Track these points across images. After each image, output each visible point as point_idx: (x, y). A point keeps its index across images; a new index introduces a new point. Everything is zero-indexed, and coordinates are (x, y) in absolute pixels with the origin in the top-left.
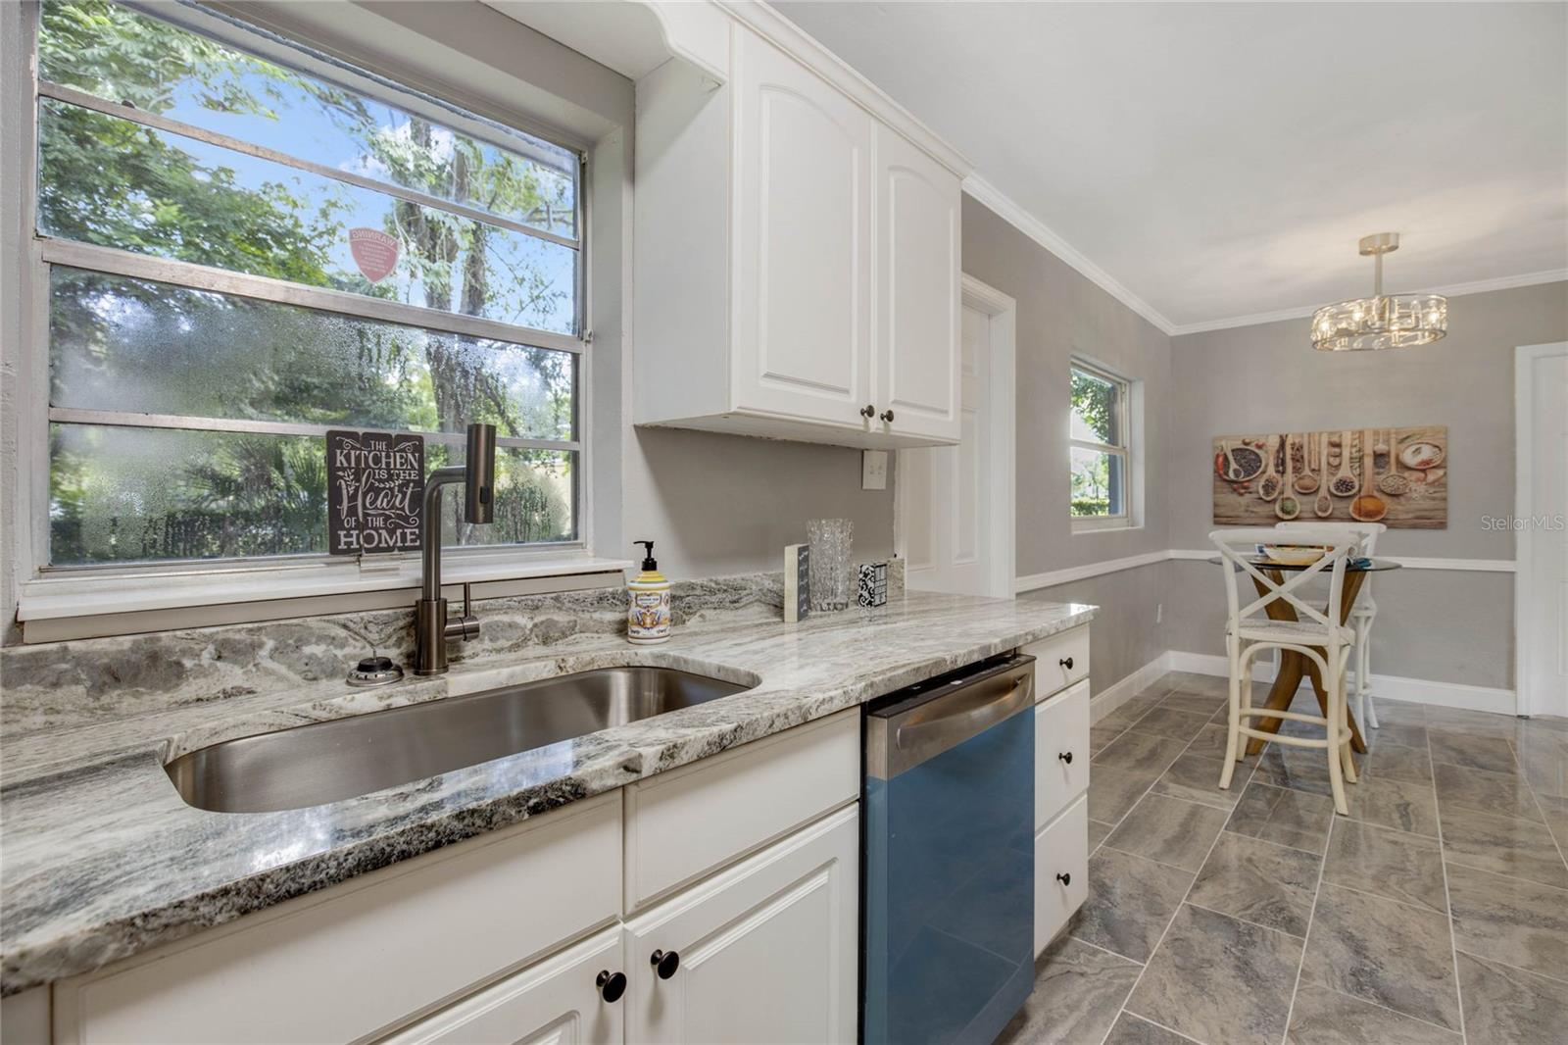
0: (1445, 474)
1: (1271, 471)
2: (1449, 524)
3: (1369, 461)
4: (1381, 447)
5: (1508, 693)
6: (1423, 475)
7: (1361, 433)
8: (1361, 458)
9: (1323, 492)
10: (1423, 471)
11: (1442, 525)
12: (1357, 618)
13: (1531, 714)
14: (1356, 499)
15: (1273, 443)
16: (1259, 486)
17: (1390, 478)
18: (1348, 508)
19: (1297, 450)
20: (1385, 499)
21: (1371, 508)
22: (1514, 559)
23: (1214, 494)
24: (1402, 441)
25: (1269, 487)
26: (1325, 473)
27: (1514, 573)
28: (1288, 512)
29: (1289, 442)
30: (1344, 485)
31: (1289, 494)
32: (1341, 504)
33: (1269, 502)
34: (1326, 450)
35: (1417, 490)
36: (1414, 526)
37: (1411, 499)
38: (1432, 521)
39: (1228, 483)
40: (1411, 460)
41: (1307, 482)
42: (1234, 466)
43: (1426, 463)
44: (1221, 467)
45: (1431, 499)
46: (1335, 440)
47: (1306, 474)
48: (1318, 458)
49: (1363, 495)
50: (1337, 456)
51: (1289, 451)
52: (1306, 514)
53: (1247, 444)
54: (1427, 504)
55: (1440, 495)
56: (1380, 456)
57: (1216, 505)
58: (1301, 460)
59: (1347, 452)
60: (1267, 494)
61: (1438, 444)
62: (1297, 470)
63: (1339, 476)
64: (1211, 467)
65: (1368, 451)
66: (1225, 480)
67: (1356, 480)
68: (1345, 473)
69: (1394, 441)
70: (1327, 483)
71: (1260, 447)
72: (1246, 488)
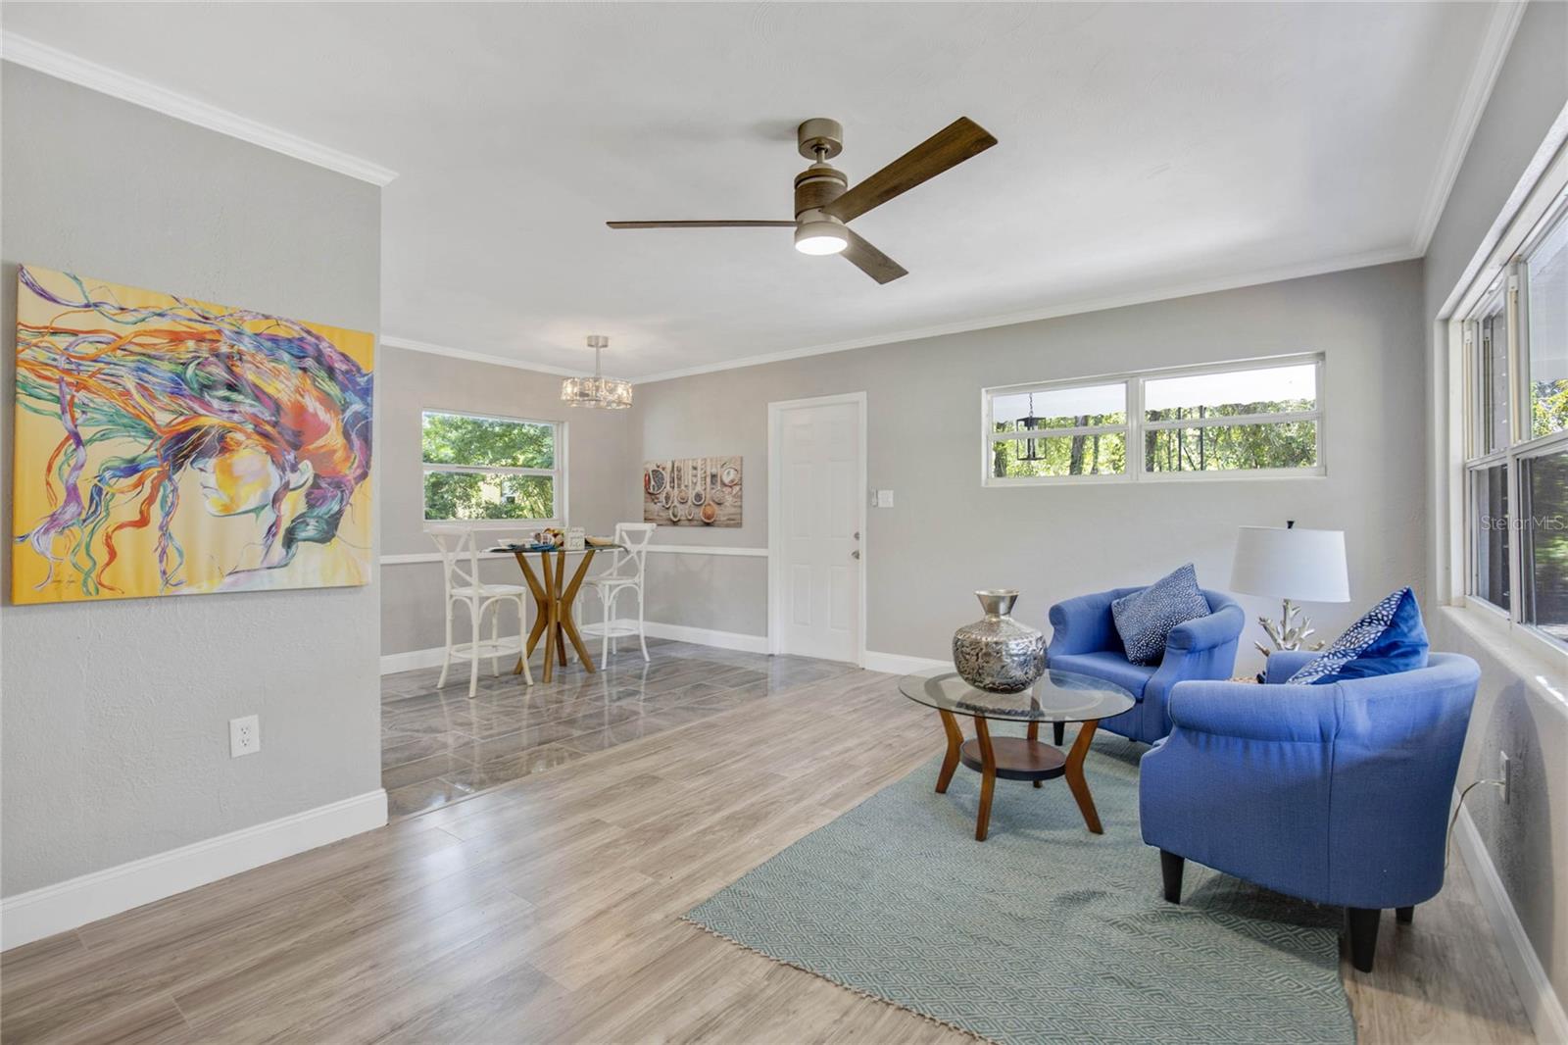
0: (741, 489)
1: (668, 487)
2: (744, 524)
3: (708, 480)
4: (714, 471)
5: (764, 639)
6: (730, 489)
7: (705, 460)
8: (705, 477)
9: (690, 503)
10: (731, 487)
11: (739, 525)
12: (604, 585)
13: (776, 653)
14: (703, 507)
15: (669, 466)
16: (662, 497)
17: (717, 492)
18: (699, 514)
19: (679, 470)
20: (716, 507)
21: (710, 512)
22: (767, 547)
23: (646, 502)
24: (722, 466)
25: (667, 498)
26: (690, 488)
27: (767, 557)
28: (675, 516)
29: (676, 466)
30: (698, 497)
31: (676, 503)
32: (697, 510)
33: (668, 509)
34: (691, 472)
35: (729, 500)
36: (728, 526)
37: (726, 506)
38: (735, 522)
39: (651, 496)
40: (727, 480)
41: (683, 494)
42: (653, 483)
43: (732, 481)
44: (647, 483)
45: (735, 506)
46: (695, 464)
47: (683, 487)
48: (688, 477)
49: (706, 503)
50: (696, 476)
51: (676, 473)
52: (683, 518)
53: (658, 467)
54: (733, 510)
55: (739, 503)
56: (713, 476)
57: (645, 511)
58: (679, 479)
59: (699, 473)
60: (667, 503)
61: (738, 468)
62: (679, 486)
63: (696, 491)
64: (643, 484)
65: (708, 473)
66: (649, 493)
67: (703, 493)
68: (699, 488)
69: (719, 466)
70: (691, 495)
71: (664, 469)
72: (657, 499)
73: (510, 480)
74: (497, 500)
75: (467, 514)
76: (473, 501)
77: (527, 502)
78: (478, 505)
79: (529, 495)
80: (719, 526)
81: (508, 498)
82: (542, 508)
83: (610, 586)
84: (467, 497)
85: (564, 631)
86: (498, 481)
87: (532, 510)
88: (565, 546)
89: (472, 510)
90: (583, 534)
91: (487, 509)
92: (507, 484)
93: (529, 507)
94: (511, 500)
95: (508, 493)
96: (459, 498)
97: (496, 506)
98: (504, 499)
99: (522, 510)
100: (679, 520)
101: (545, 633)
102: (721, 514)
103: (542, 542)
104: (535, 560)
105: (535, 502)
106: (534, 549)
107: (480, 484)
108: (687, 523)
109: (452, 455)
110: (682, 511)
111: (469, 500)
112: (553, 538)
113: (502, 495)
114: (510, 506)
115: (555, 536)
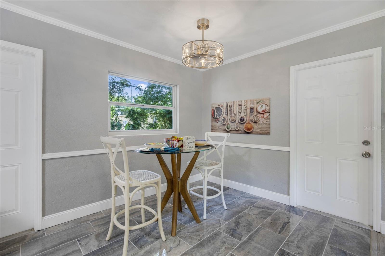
0: (270, 114)
1: (224, 114)
2: (271, 133)
3: (249, 110)
4: (252, 106)
5: (288, 197)
7: (247, 101)
8: (246, 110)
9: (237, 122)
10: (263, 114)
11: (268, 133)
14: (245, 124)
15: (225, 105)
16: (221, 120)
17: (254, 117)
18: (243, 127)
19: (231, 107)
20: (253, 124)
21: (249, 127)
22: (289, 146)
23: (212, 122)
24: (257, 103)
25: (224, 120)
26: (237, 115)
27: (289, 152)
28: (228, 129)
29: (229, 105)
30: (242, 119)
31: (229, 122)
32: (241, 126)
33: (224, 125)
34: (238, 107)
35: (262, 121)
36: (261, 134)
37: (259, 124)
38: (266, 132)
39: (215, 119)
40: (260, 110)
41: (233, 118)
42: (216, 113)
43: (264, 111)
44: (213, 114)
45: (266, 124)
46: (240, 103)
47: (233, 115)
48: (236, 109)
49: (247, 122)
50: (241, 109)
51: (229, 108)
52: (233, 129)
53: (219, 106)
54: (264, 126)
55: (269, 122)
56: (252, 109)
57: (212, 126)
58: (231, 111)
59: (243, 107)
60: (224, 122)
61: (268, 103)
62: (231, 114)
63: (241, 116)
64: (211, 113)
65: (248, 107)
66: (214, 118)
67: (245, 117)
68: (243, 115)
69: (255, 104)
70: (238, 118)
71: (222, 107)
72: (219, 120)
73: (155, 117)
74: (152, 122)
75: (144, 126)
76: (146, 123)
77: (160, 123)
78: (147, 124)
79: (160, 121)
80: (255, 134)
81: (155, 122)
82: (163, 124)
83: (208, 170)
84: (144, 121)
85: (182, 196)
86: (152, 117)
87: (161, 125)
88: (184, 147)
89: (145, 125)
90: (194, 140)
91: (149, 125)
92: (154, 118)
93: (160, 124)
94: (156, 122)
95: (155, 120)
96: (142, 122)
97: (151, 124)
98: (154, 122)
99: (158, 125)
100: (230, 131)
101: (172, 196)
102: (256, 127)
103: (171, 145)
104: (167, 158)
105: (162, 123)
106: (166, 151)
107: (148, 118)
108: (235, 132)
109: (140, 110)
110: (232, 126)
111: (144, 122)
112: (177, 143)
113: (153, 121)
114: (155, 124)
115: (178, 141)
